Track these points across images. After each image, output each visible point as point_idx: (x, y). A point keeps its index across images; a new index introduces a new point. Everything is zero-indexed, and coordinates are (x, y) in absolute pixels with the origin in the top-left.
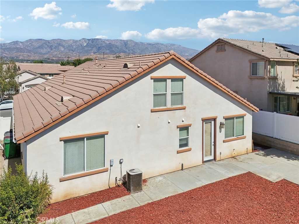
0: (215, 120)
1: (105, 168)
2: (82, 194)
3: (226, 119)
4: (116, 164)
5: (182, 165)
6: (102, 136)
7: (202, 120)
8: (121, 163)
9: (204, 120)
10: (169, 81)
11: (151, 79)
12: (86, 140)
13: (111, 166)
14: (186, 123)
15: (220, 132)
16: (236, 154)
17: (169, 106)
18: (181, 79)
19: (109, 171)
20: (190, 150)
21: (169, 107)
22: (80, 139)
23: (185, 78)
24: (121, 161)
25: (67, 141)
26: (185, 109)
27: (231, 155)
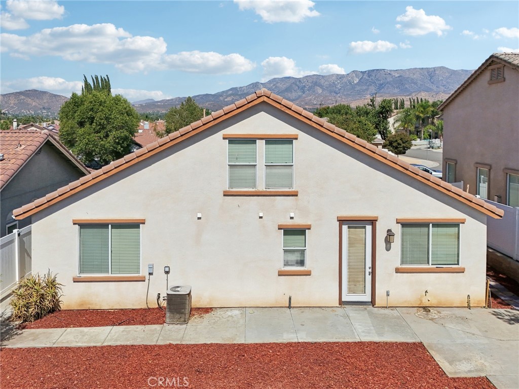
0: (373, 222)
1: (140, 275)
2: (105, 306)
3: (405, 224)
4: (159, 272)
5: (290, 299)
6: (135, 225)
7: (338, 221)
8: (167, 273)
9: (342, 221)
10: (261, 144)
11: (224, 138)
12: (112, 228)
13: (150, 274)
14: (299, 221)
15: (388, 249)
16: (434, 302)
17: (261, 187)
18: (288, 140)
19: (147, 281)
20: (308, 274)
21: (261, 190)
22: (103, 225)
23: (296, 139)
24: (167, 269)
25: (84, 226)
26: (297, 195)
27: (419, 302)
